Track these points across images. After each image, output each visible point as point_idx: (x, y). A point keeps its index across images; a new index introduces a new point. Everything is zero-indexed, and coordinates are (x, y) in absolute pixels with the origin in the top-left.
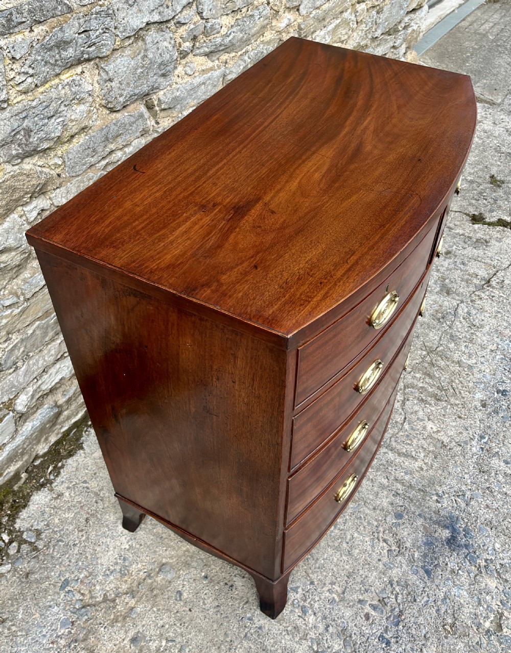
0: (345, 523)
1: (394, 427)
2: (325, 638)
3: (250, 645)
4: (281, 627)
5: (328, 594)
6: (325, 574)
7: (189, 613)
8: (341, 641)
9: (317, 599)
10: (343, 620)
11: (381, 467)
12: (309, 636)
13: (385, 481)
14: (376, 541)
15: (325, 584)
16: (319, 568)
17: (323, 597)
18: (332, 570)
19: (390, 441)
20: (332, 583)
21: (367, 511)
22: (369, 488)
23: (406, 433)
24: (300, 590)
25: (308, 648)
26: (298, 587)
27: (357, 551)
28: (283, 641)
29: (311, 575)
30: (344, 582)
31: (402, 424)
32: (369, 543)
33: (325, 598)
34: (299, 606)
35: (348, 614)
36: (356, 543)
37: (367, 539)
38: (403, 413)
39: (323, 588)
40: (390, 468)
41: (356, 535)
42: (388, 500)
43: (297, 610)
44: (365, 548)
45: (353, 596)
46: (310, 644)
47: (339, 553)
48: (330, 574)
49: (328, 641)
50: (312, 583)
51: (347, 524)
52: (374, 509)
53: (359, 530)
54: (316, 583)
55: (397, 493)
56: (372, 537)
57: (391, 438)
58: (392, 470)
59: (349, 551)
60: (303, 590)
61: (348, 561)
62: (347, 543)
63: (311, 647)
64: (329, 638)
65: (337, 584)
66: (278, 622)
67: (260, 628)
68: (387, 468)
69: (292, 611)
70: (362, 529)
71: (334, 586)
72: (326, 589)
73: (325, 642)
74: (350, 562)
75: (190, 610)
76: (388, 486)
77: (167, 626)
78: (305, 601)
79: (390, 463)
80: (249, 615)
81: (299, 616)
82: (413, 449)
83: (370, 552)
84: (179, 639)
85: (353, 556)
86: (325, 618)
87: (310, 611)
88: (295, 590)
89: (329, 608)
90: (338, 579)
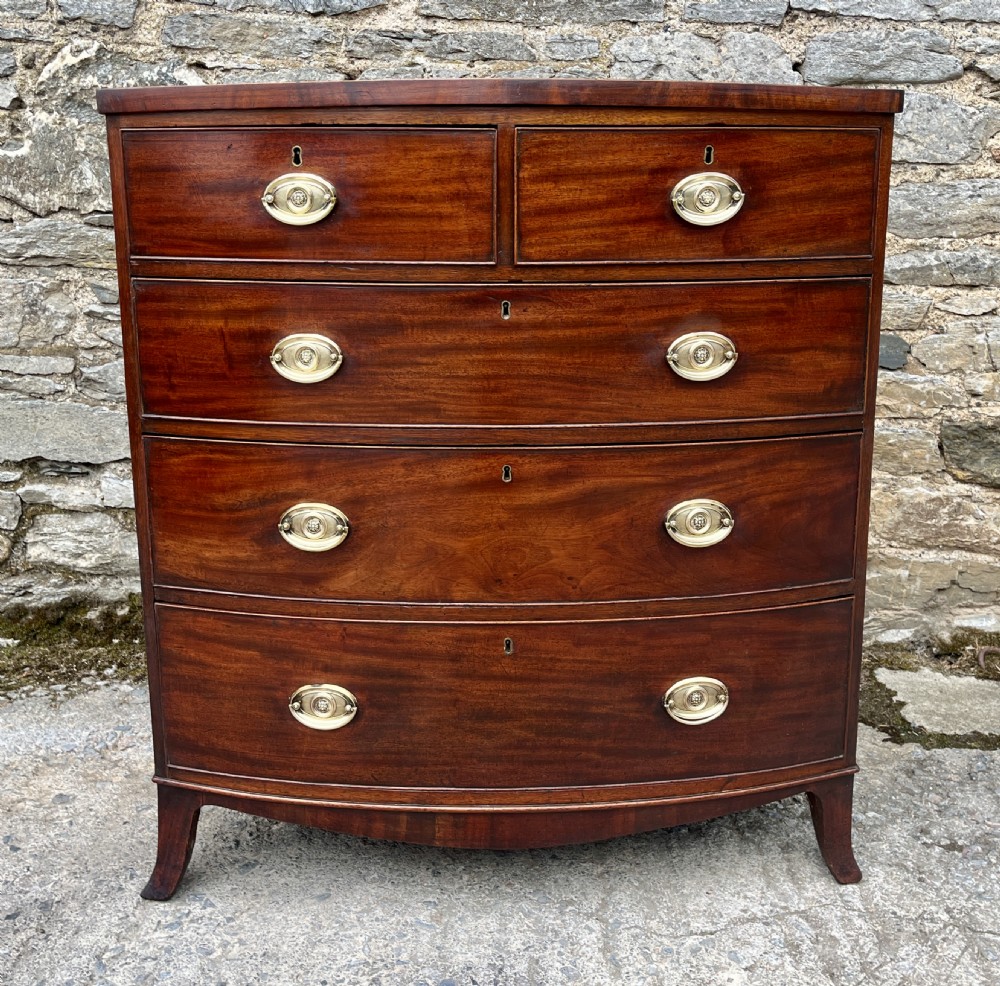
0: (377, 919)
1: (670, 924)
2: (128, 961)
3: (88, 890)
4: (131, 908)
5: (217, 942)
6: (257, 928)
7: (121, 823)
8: (132, 982)
9: (201, 931)
10: (173, 971)
11: (550, 934)
12: (126, 943)
13: (516, 945)
14: (367, 970)
15: (236, 934)
16: (264, 919)
17: (207, 936)
18: (269, 932)
19: (628, 929)
20: (241, 942)
21: (425, 939)
22: (480, 929)
23: (675, 948)
24: (209, 910)
25: (103, 946)
26: (212, 905)
27: (326, 950)
28: (105, 917)
29: (245, 915)
30: (252, 953)
31: (691, 933)
32: (354, 959)
33: (207, 940)
34: (179, 918)
35: (187, 973)
36: (342, 944)
37: (361, 956)
38: (721, 925)
39: (225, 933)
40: (556, 945)
41: (361, 939)
42: (475, 961)
43: (168, 918)
44: (338, 958)
45: (228, 972)
46: (111, 947)
47: (306, 930)
48: (258, 934)
49: (126, 966)
50: (229, 920)
51: (377, 923)
52: (438, 948)
53: (373, 940)
54: (233, 924)
55: (501, 969)
56: (371, 961)
57: (636, 927)
58: (553, 949)
59: (320, 941)
60: (211, 914)
61: (297, 944)
62: (335, 934)
63: (106, 949)
64: (131, 966)
65: (242, 947)
66: (138, 903)
67: (120, 889)
68: (553, 942)
69: (167, 912)
70: (381, 945)
71: (238, 945)
72: (227, 938)
73: (124, 962)
74: (297, 948)
75: (125, 823)
76: (508, 952)
77: (92, 813)
78: (192, 921)
79: (570, 941)
80: (138, 873)
81: (159, 922)
82: (640, 966)
83: (334, 967)
84: (74, 828)
85: (313, 948)
86: (169, 951)
87: (174, 931)
88: (208, 904)
89: (189, 950)
90: (254, 946)
